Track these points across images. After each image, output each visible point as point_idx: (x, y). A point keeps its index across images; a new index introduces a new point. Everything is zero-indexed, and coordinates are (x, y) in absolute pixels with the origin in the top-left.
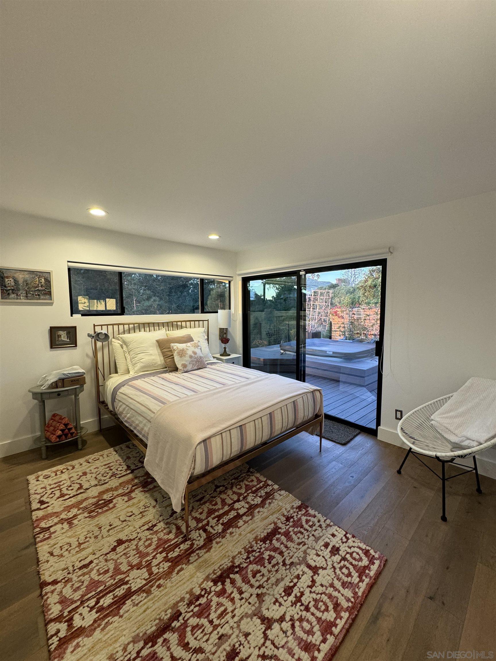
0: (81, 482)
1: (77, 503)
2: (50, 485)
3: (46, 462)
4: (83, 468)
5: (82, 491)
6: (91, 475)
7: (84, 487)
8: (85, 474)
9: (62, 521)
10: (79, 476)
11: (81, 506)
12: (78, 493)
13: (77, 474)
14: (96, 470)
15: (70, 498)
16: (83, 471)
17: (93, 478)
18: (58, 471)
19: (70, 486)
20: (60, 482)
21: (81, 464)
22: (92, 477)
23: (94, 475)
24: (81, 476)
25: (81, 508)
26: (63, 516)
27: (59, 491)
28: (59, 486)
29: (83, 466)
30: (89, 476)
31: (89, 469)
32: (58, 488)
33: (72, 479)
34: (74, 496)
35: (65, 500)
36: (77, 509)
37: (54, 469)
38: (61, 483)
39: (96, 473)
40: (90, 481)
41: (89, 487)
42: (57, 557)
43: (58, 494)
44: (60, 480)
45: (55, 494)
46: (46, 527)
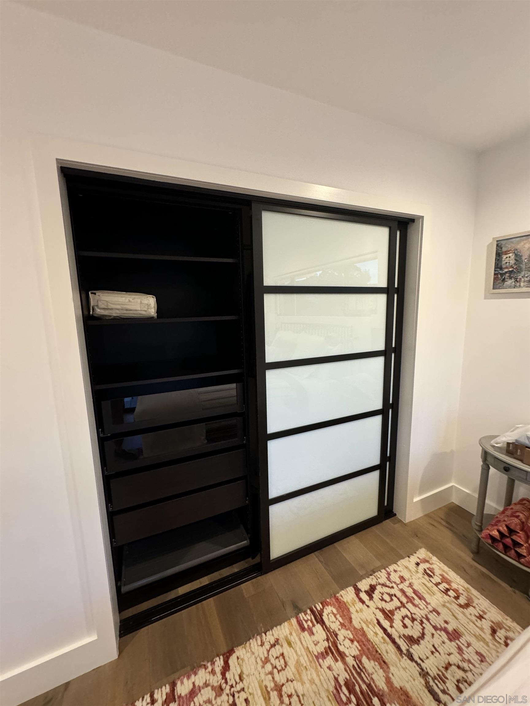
0: (428, 637)
1: (373, 647)
2: (411, 585)
3: (467, 557)
4: (471, 626)
5: (404, 647)
6: (454, 651)
7: (415, 647)
8: (454, 635)
9: (332, 636)
10: (444, 625)
11: (364, 660)
12: (397, 640)
13: (450, 619)
14: (475, 658)
15: (385, 630)
16: (462, 629)
17: (443, 659)
18: (448, 582)
19: (413, 620)
20: (421, 598)
21: (481, 617)
22: (449, 654)
23: (455, 659)
24: (445, 630)
25: (360, 661)
26: (343, 634)
27: (399, 604)
28: (410, 600)
29: (479, 623)
30: (451, 646)
31: (472, 640)
32: (404, 600)
33: (431, 616)
34: (389, 636)
35: (379, 623)
36: (356, 653)
37: (452, 575)
38: (417, 601)
39: (463, 660)
40: (437, 654)
41: (416, 658)
42: (266, 655)
43: (389, 607)
44: (426, 596)
45: (392, 600)
46: (324, 618)
